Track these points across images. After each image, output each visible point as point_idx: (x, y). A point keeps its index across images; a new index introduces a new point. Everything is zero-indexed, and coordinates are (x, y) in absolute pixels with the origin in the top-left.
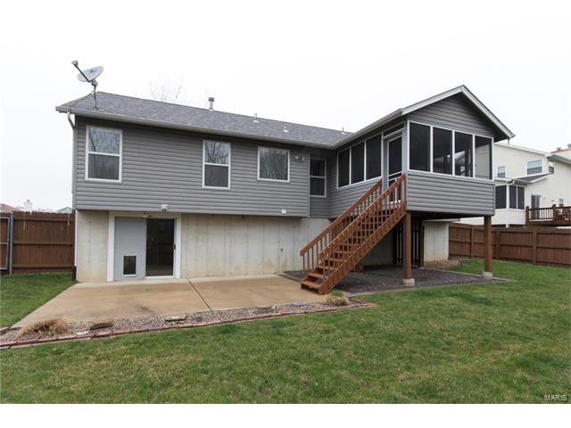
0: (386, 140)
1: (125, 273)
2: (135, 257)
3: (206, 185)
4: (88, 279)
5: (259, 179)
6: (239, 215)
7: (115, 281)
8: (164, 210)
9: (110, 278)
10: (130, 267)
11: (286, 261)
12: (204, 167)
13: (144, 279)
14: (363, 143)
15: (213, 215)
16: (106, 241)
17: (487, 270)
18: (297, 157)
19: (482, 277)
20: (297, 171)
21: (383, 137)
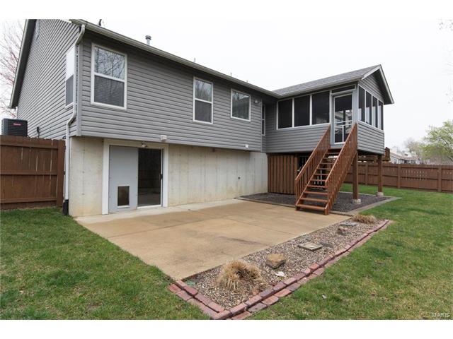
0: (333, 96)
1: (119, 205)
2: (128, 187)
3: (196, 119)
4: (82, 213)
5: (232, 117)
6: (211, 148)
7: (109, 213)
8: (164, 141)
9: (105, 211)
10: (123, 198)
11: (241, 187)
12: (194, 102)
13: (136, 209)
14: (309, 96)
15: (192, 147)
16: (100, 171)
17: (380, 191)
18: (256, 102)
19: (377, 196)
20: (255, 113)
21: (331, 94)
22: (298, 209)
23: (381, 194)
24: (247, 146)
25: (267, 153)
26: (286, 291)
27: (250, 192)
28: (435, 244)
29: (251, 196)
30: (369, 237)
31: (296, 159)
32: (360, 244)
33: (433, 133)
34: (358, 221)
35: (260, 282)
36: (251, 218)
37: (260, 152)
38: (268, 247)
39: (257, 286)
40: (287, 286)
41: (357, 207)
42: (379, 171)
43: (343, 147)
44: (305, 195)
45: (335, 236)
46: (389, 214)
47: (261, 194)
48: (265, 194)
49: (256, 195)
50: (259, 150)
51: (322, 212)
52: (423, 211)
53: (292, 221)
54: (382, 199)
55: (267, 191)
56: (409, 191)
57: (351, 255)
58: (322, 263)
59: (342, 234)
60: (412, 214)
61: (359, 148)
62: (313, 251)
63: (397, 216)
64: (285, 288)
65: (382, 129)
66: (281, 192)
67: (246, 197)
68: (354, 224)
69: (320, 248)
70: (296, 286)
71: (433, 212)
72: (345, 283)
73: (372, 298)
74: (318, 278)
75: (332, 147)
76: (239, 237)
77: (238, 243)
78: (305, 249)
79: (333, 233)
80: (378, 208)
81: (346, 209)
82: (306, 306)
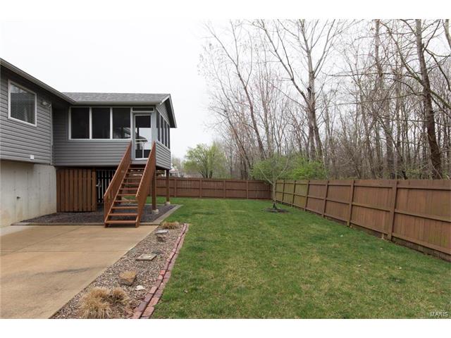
0: (134, 114)
5: (10, 117)
11: (21, 209)
17: (168, 200)
18: (45, 103)
19: (166, 205)
20: (42, 116)
21: (132, 111)
22: (107, 226)
23: (169, 203)
24: (32, 157)
25: (55, 166)
26: (156, 300)
27: (34, 215)
28: (222, 235)
29: (35, 218)
30: (183, 239)
31: (94, 173)
32: (180, 246)
33: (190, 152)
34: (166, 228)
35: (128, 301)
36: (59, 244)
37: (50, 164)
38: (106, 269)
39: (128, 306)
40: (154, 294)
41: (158, 217)
42: (167, 183)
43: (147, 163)
44: (113, 211)
45: (158, 244)
46: (184, 219)
47: (49, 216)
48: (54, 215)
49: (43, 216)
50: (48, 162)
51: (133, 226)
52: (202, 213)
53: (110, 238)
54: (171, 208)
55: (56, 212)
56: (184, 199)
57: (180, 255)
58: (166, 268)
59: (162, 241)
60: (197, 216)
61: (157, 164)
62: (152, 260)
63: (189, 220)
64: (153, 297)
65: (169, 148)
66: (76, 210)
67: (30, 221)
68: (165, 231)
69: (156, 257)
70: (160, 292)
71: (208, 214)
72: (191, 277)
73: (213, 280)
74: (171, 280)
75: (134, 163)
76: (62, 269)
77: (68, 274)
78: (144, 260)
79: (155, 242)
80: (173, 215)
81: (151, 220)
82: (178, 304)
